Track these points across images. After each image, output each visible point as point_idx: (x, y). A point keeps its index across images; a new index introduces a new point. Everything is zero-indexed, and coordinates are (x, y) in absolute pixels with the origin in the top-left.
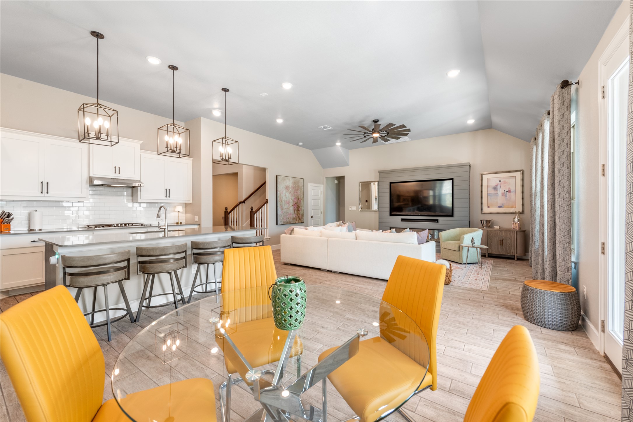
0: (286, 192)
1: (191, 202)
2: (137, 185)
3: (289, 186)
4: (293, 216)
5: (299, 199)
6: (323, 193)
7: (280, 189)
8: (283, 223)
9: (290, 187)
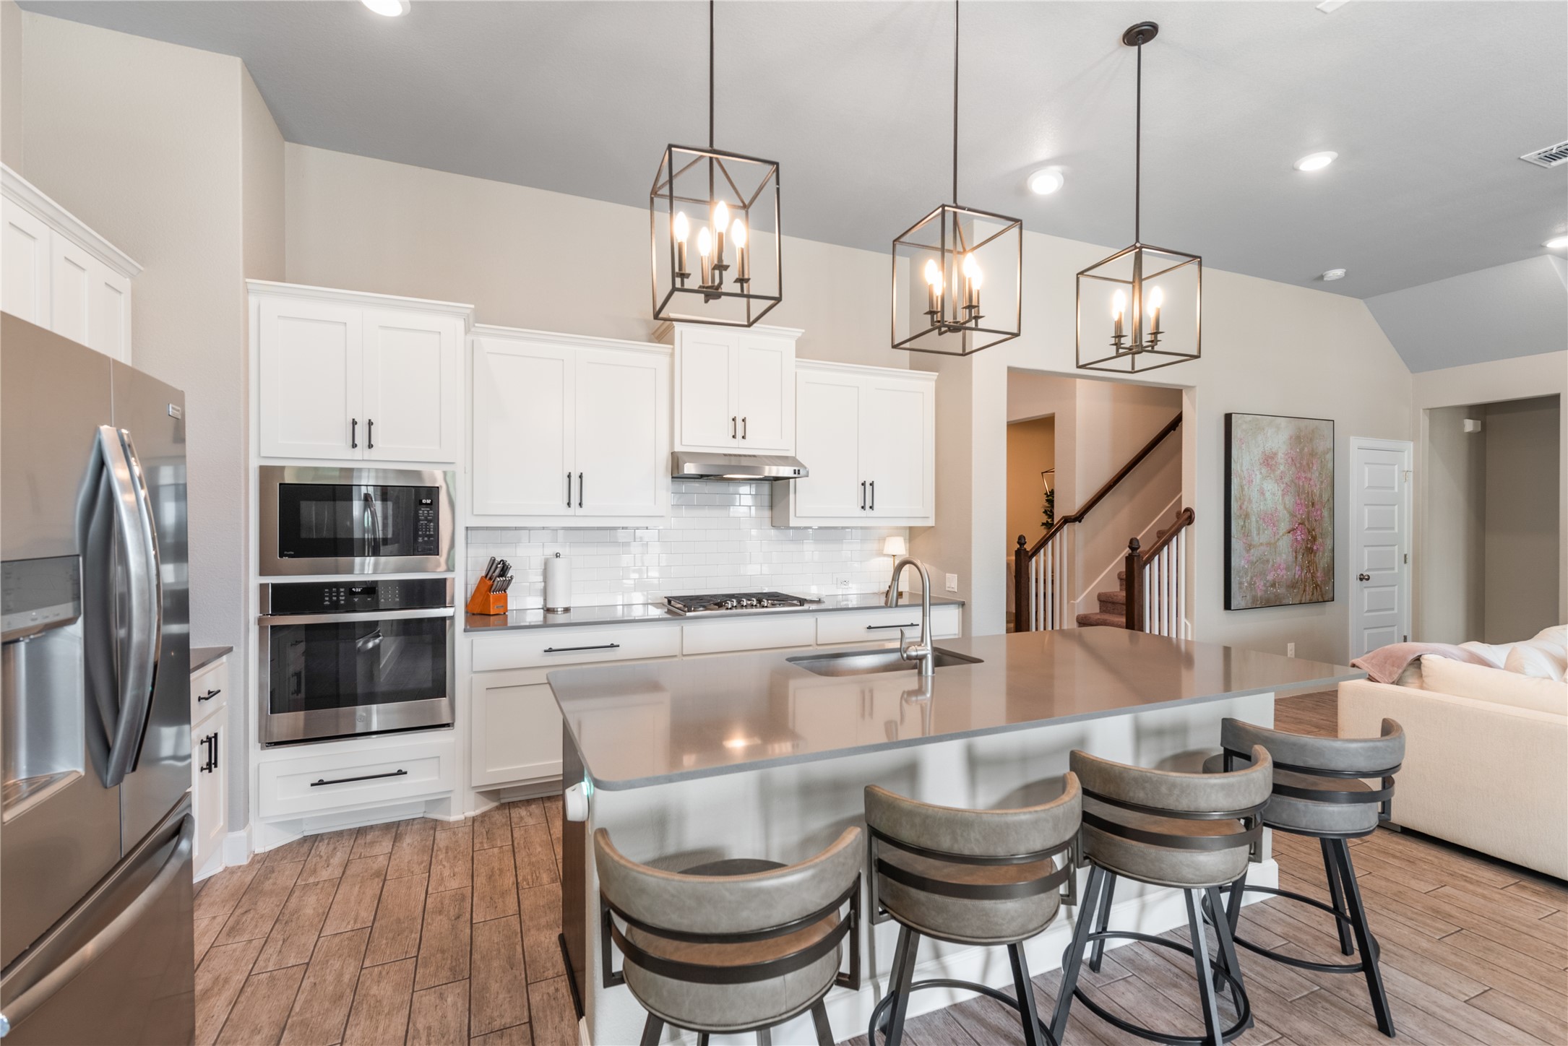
0: (1264, 478)
1: (931, 523)
2: (785, 471)
3: (1276, 454)
4: (1285, 575)
5: (1313, 504)
6: (1411, 475)
7: (1242, 466)
8: (1253, 602)
9: (1280, 455)
